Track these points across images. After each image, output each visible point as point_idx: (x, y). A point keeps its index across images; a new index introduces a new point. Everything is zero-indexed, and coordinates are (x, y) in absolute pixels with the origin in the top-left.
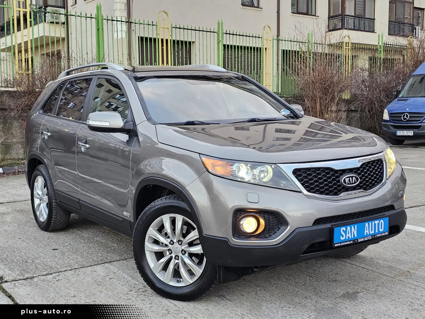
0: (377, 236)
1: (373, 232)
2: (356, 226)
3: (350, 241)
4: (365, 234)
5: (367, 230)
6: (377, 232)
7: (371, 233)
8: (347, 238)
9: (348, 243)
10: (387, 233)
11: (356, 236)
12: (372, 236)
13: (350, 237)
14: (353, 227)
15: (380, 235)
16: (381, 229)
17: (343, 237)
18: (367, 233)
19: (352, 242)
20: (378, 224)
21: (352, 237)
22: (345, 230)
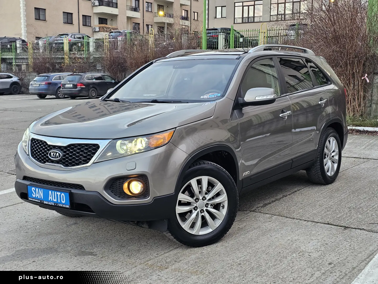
0: (59, 205)
1: (56, 200)
2: (42, 190)
3: (38, 200)
4: (49, 200)
5: (50, 197)
6: (59, 201)
7: (54, 200)
8: (36, 197)
9: (37, 201)
10: (68, 207)
11: (42, 198)
12: (55, 204)
13: (39, 197)
14: (40, 189)
15: (61, 205)
16: (63, 200)
17: (34, 195)
18: (50, 199)
19: (39, 201)
20: (60, 195)
21: (40, 198)
22: (34, 190)
